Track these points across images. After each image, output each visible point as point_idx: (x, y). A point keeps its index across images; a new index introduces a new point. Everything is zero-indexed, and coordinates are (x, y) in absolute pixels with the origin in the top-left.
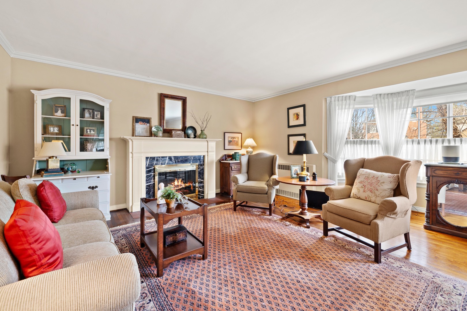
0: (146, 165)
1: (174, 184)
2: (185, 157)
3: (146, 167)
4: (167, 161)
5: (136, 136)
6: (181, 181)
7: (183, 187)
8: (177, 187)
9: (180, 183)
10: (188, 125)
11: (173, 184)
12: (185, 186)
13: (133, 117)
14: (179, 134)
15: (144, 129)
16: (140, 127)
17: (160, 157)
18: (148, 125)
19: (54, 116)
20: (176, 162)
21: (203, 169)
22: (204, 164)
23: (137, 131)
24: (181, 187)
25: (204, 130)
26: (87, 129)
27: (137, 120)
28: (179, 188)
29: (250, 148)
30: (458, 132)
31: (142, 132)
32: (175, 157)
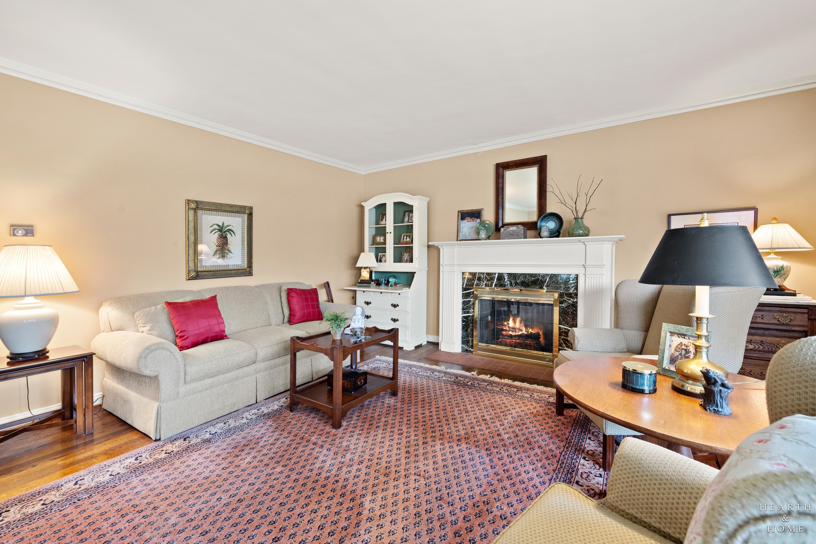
0: (463, 285)
1: (508, 324)
2: (531, 275)
3: (463, 288)
4: (495, 281)
5: (460, 240)
6: (521, 322)
7: (523, 333)
8: (512, 331)
9: (518, 325)
10: (550, 209)
11: (505, 323)
12: (528, 332)
13: (458, 211)
15: (473, 228)
17: (483, 273)
18: (478, 220)
20: (511, 284)
21: (575, 306)
22: (576, 295)
23: (462, 232)
24: (520, 333)
25: (582, 218)
26: (404, 236)
27: (464, 215)
28: (517, 334)
29: (772, 256)
31: (469, 234)
32: (509, 274)
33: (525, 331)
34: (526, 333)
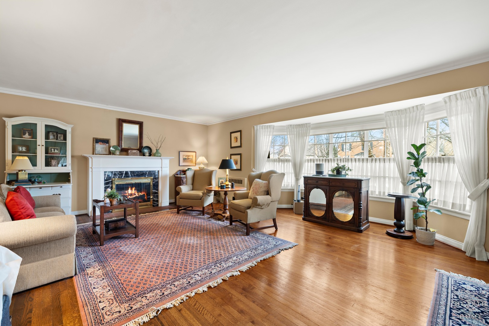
0: (105, 178)
2: (141, 172)
3: (105, 180)
4: (124, 175)
5: (96, 154)
6: (135, 191)
7: (136, 196)
8: (130, 196)
9: (133, 192)
10: (144, 145)
11: (127, 193)
12: (139, 195)
13: (94, 138)
14: (135, 152)
15: (104, 148)
16: (99, 147)
17: (117, 172)
18: (107, 145)
19: (22, 138)
20: (132, 176)
21: (158, 182)
22: (158, 178)
23: (97, 150)
24: (135, 196)
25: (159, 149)
26: (51, 149)
27: (97, 141)
28: (133, 197)
29: (202, 164)
30: (371, 153)
31: (102, 151)
32: (131, 172)
33: (137, 195)
34: (137, 196)
